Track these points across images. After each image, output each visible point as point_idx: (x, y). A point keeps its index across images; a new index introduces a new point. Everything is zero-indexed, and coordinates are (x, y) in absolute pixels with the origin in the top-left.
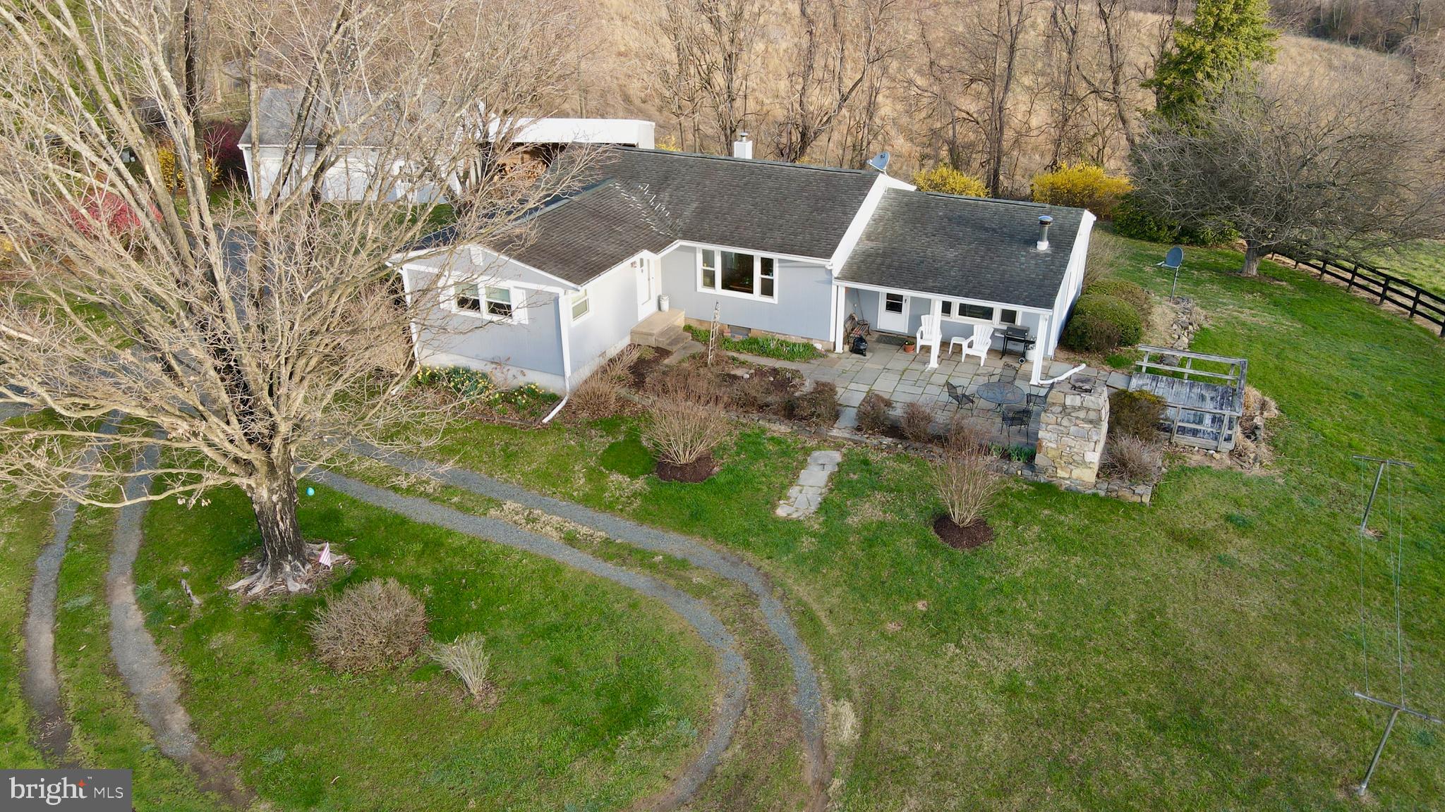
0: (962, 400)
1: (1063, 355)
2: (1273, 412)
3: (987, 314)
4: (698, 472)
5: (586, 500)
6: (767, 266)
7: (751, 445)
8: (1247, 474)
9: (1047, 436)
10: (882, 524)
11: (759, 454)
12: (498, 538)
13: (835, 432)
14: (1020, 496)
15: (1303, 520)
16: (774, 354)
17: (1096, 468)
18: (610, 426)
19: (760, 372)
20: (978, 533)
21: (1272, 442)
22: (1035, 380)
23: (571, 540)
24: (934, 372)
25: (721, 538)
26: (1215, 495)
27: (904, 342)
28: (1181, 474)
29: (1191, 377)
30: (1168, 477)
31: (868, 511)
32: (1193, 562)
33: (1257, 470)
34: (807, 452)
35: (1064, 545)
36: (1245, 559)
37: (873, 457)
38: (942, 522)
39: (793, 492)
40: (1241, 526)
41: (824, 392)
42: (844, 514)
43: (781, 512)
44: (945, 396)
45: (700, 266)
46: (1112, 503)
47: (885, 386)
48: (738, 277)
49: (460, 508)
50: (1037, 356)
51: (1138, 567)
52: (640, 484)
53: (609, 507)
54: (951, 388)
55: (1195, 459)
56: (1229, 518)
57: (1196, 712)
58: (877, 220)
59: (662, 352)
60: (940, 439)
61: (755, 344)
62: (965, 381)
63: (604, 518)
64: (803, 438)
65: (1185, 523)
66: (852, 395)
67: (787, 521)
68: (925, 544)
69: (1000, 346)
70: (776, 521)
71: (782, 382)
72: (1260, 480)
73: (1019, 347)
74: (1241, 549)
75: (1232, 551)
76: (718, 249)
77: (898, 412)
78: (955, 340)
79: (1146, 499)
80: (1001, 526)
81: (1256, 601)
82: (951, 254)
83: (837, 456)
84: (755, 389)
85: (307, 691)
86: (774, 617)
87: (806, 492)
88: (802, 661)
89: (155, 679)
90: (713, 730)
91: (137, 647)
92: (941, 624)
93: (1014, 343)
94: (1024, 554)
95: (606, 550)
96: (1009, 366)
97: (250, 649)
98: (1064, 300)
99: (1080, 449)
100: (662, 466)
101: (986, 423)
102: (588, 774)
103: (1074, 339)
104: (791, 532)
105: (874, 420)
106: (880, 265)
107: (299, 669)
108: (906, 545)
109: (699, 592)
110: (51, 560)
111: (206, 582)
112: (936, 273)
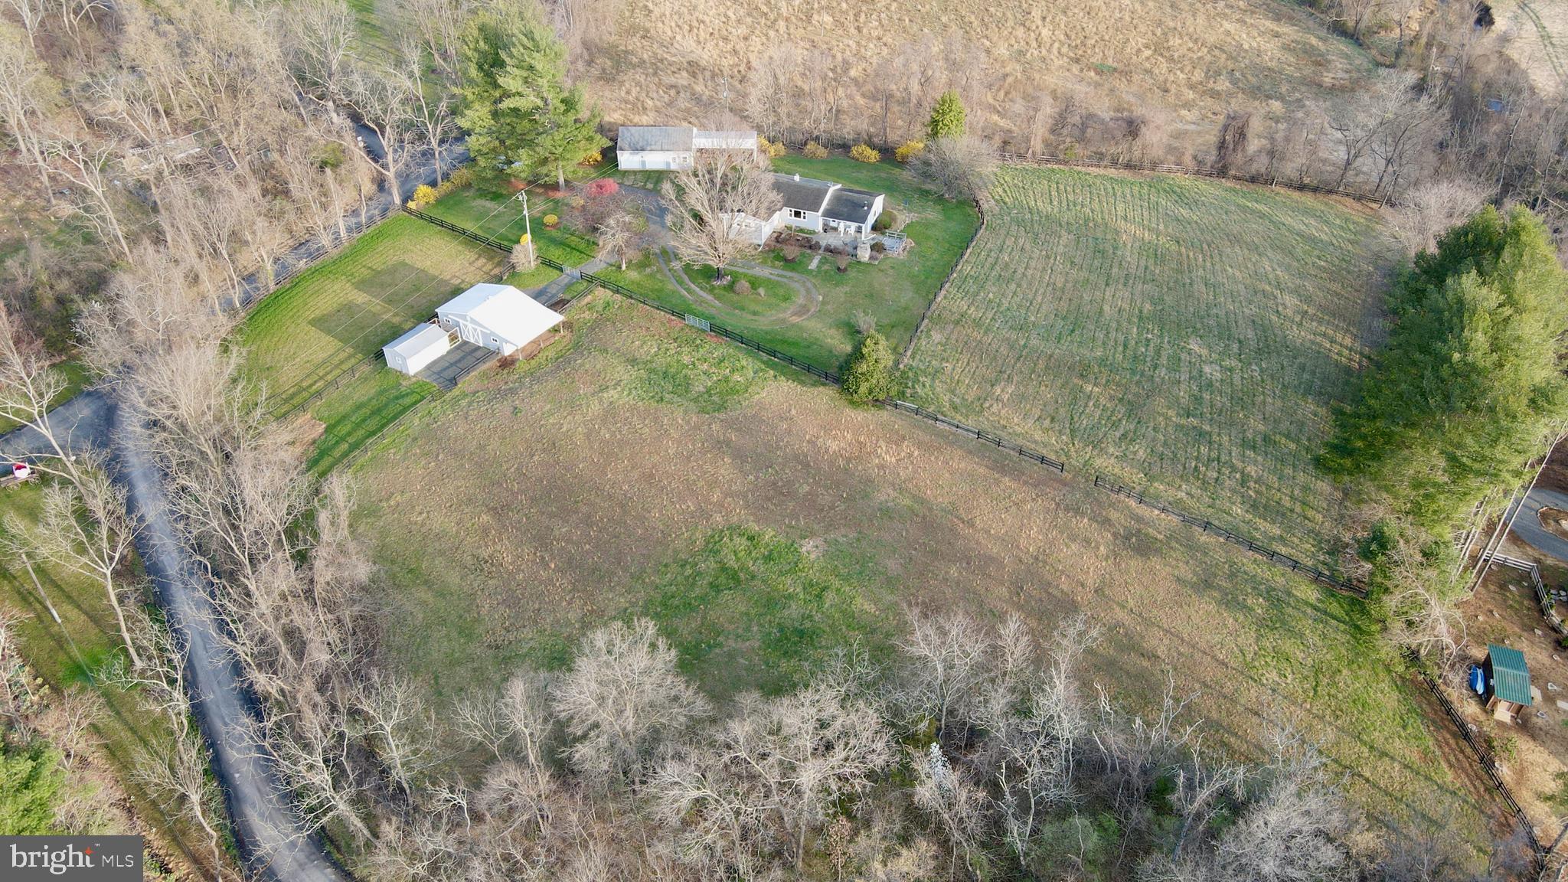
0: (846, 244)
1: (869, 233)
2: (913, 244)
4: (793, 261)
5: (772, 266)
6: (804, 214)
7: (802, 254)
8: (899, 258)
9: (861, 250)
10: (828, 269)
11: (804, 257)
12: (758, 274)
13: (820, 252)
14: (852, 263)
15: (906, 265)
16: (806, 233)
17: (867, 258)
18: (773, 251)
19: (804, 238)
20: (845, 270)
21: (908, 251)
22: (863, 239)
23: (771, 274)
24: (842, 237)
25: (798, 272)
26: (890, 264)
27: (835, 229)
28: (886, 258)
29: (896, 237)
30: (880, 261)
31: (826, 267)
32: (881, 274)
34: (814, 256)
35: (859, 272)
37: (827, 257)
38: (839, 269)
39: (811, 264)
40: (892, 268)
41: (817, 243)
42: (821, 267)
43: (809, 268)
44: (842, 243)
45: (789, 212)
46: (871, 264)
48: (797, 214)
49: (748, 269)
50: (864, 233)
51: (870, 275)
52: (781, 263)
53: (776, 268)
54: (845, 240)
55: (889, 256)
58: (830, 200)
59: (781, 234)
60: (839, 253)
61: (802, 230)
62: (848, 240)
63: (776, 270)
64: (813, 253)
65: (882, 268)
66: (823, 243)
68: (835, 272)
69: (857, 230)
71: (809, 241)
72: (901, 259)
74: (890, 272)
75: (888, 272)
76: (793, 210)
77: (832, 247)
78: (846, 229)
79: (876, 263)
80: (848, 269)
82: (846, 210)
83: (820, 257)
84: (803, 243)
85: (735, 298)
86: (809, 285)
87: (813, 265)
88: (814, 291)
89: (710, 297)
90: (801, 301)
91: (702, 293)
92: (837, 285)
93: (859, 230)
94: (852, 273)
95: (778, 275)
96: (858, 235)
97: (723, 292)
98: (871, 219)
99: (865, 254)
100: (786, 260)
101: (850, 249)
102: (783, 305)
103: (874, 228)
104: (812, 271)
105: (828, 249)
106: (830, 213)
107: (732, 294)
108: (832, 273)
109: (796, 281)
110: (673, 280)
111: (707, 283)
112: (842, 215)
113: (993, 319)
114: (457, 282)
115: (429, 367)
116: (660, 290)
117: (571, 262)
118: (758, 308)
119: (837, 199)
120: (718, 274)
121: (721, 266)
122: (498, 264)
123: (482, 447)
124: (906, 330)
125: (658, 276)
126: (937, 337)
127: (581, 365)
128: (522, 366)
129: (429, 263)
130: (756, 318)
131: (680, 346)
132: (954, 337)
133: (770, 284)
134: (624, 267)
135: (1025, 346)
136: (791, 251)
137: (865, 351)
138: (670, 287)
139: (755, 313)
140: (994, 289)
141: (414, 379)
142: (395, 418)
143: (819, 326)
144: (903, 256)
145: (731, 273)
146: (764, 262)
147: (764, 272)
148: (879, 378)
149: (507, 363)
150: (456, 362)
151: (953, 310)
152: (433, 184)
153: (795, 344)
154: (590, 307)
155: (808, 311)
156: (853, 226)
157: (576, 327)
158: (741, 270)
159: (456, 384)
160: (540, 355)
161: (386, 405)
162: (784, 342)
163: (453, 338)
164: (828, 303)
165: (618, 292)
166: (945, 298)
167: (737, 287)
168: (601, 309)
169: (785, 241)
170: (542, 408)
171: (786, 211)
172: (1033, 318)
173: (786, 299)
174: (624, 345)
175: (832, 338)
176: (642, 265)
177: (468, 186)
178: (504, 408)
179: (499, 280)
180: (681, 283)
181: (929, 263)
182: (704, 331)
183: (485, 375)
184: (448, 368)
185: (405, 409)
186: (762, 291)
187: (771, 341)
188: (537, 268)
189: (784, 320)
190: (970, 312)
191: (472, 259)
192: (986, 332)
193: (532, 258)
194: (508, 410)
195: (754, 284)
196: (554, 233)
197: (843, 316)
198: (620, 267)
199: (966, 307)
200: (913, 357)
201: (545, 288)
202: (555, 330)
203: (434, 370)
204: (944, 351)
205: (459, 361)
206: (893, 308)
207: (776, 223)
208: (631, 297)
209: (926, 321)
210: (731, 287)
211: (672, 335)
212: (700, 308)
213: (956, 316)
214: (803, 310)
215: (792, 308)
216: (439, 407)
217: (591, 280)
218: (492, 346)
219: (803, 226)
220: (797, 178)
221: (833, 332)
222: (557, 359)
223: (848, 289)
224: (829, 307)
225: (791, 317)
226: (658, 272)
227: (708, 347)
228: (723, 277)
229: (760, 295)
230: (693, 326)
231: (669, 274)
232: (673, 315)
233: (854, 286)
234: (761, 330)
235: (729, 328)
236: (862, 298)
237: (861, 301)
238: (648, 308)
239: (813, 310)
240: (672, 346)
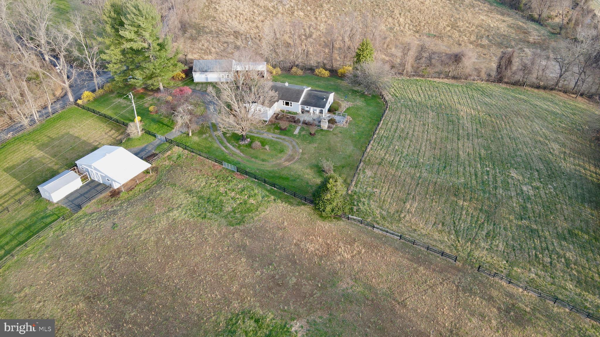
0: (314, 120)
1: (327, 113)
2: (351, 119)
4: (285, 129)
5: (273, 133)
6: (291, 103)
7: (291, 126)
9: (322, 124)
10: (305, 134)
11: (291, 127)
12: (265, 137)
13: (300, 124)
14: (319, 130)
15: (348, 131)
16: (292, 114)
17: (327, 127)
18: (274, 124)
19: (291, 117)
20: (315, 134)
21: (349, 123)
22: (324, 117)
23: (273, 137)
24: (312, 116)
25: (288, 136)
26: (340, 130)
27: (308, 112)
28: (337, 127)
29: (342, 116)
30: (335, 128)
31: (303, 133)
32: (334, 136)
33: (345, 127)
34: (297, 127)
35: (322, 135)
37: (304, 127)
38: (311, 134)
39: (295, 131)
40: (341, 132)
41: (298, 120)
42: (301, 133)
43: (294, 133)
44: (312, 119)
45: (282, 103)
46: (328, 131)
47: (306, 118)
48: (287, 104)
49: (260, 134)
50: (324, 113)
51: (329, 137)
52: (279, 131)
53: (276, 134)
55: (339, 126)
58: (305, 96)
59: (278, 114)
60: (311, 125)
61: (290, 113)
62: (315, 117)
64: (296, 125)
65: (335, 133)
66: (302, 120)
68: (309, 136)
71: (294, 118)
74: (340, 135)
75: (338, 135)
76: (285, 101)
77: (307, 121)
78: (315, 111)
79: (332, 130)
80: (317, 134)
81: (339, 140)
82: (314, 101)
83: (300, 127)
84: (290, 119)
85: (253, 151)
86: (294, 143)
87: (297, 132)
88: (297, 146)
89: (238, 151)
90: (290, 152)
91: (233, 149)
92: (310, 143)
93: (321, 112)
94: (318, 136)
95: (277, 138)
96: (321, 115)
97: (245, 148)
98: (328, 106)
99: (325, 125)
100: (281, 129)
101: (317, 123)
102: (280, 155)
103: (329, 111)
104: (296, 135)
105: (305, 123)
106: (305, 103)
107: (251, 149)
108: (307, 136)
109: (287, 141)
110: (218, 142)
111: (237, 143)
112: (311, 104)
113: (399, 161)
114: (96, 144)
115: (67, 197)
116: (210, 148)
117: (162, 131)
118: (265, 157)
119: (309, 95)
120: (242, 138)
121: (244, 133)
122: (122, 134)
123: (88, 252)
124: (351, 169)
125: (210, 139)
126: (369, 173)
127: (159, 194)
128: (124, 195)
129: (82, 133)
130: (264, 163)
131: (219, 181)
132: (379, 173)
133: (272, 144)
134: (190, 135)
135: (420, 177)
136: (284, 124)
137: (329, 186)
138: (216, 145)
139: (263, 160)
140: (398, 144)
141: (56, 206)
142: (38, 232)
143: (301, 167)
144: (346, 126)
145: (250, 137)
146: (269, 130)
147: (269, 136)
148: (337, 202)
149: (115, 194)
150: (84, 194)
151: (377, 156)
152: (94, 91)
153: (286, 179)
154: (169, 158)
155: (294, 158)
156: (318, 110)
157: (160, 170)
158: (256, 135)
159: (81, 208)
160: (136, 188)
161: (35, 223)
162: (280, 177)
163: (84, 178)
164: (305, 154)
165: (186, 149)
166: (371, 149)
167: (254, 145)
168: (175, 159)
169: (281, 119)
170: (131, 223)
171: (281, 102)
172: (422, 160)
173: (282, 151)
174: (186, 181)
175: (308, 174)
176: (201, 133)
177: (112, 92)
178: (107, 224)
179: (119, 143)
180: (222, 143)
181: (361, 130)
182: (233, 172)
183: (100, 202)
184: (79, 197)
185: (47, 225)
186: (267, 147)
187: (273, 177)
188: (142, 135)
189: (280, 164)
190: (386, 157)
191: (108, 131)
192: (396, 169)
193: (139, 130)
194: (109, 225)
195: (263, 143)
196: (155, 116)
197: (314, 161)
198: (188, 135)
199: (383, 155)
200: (356, 186)
201: (146, 147)
202: (147, 172)
203: (70, 199)
204: (374, 181)
205: (87, 192)
206: (343, 156)
207: (275, 108)
208: (193, 152)
209: (362, 163)
210: (250, 145)
211: (214, 175)
212: (232, 158)
213: (379, 160)
214: (291, 158)
215: (285, 157)
216: (67, 224)
217: (171, 142)
218: (108, 183)
219: (290, 110)
220: (287, 84)
221: (308, 171)
222: (145, 190)
223: (316, 145)
224: (306, 156)
225: (284, 162)
226: (209, 137)
227: (235, 182)
228: (245, 139)
229: (266, 149)
230: (227, 169)
231: (216, 138)
232: (216, 162)
233: (319, 144)
234: (267, 170)
235: (248, 170)
236: (325, 151)
237: (324, 152)
238: (202, 158)
239: (297, 158)
240: (214, 182)
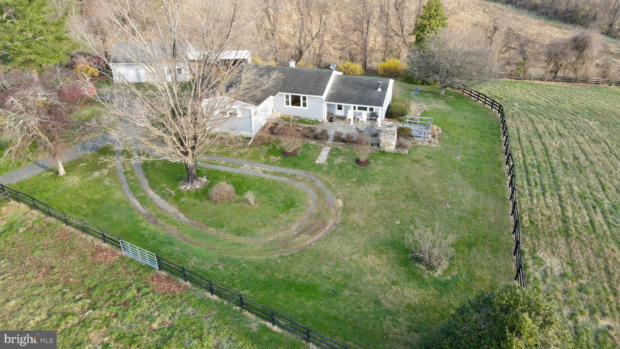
0: (361, 132)
1: (387, 119)
2: (440, 131)
3: (365, 109)
4: (294, 154)
5: (265, 163)
6: (304, 98)
8: (432, 146)
9: (382, 139)
10: (343, 163)
11: (309, 149)
12: (245, 173)
13: (328, 142)
14: (376, 154)
15: (444, 156)
16: (309, 123)
17: (395, 146)
18: (266, 145)
19: (305, 129)
20: (367, 163)
21: (439, 139)
22: (379, 126)
23: (265, 172)
24: (352, 126)
25: (302, 169)
26: (424, 151)
27: (343, 118)
28: (416, 147)
29: (419, 123)
30: (412, 148)
31: (339, 160)
32: (417, 166)
33: (434, 145)
34: (322, 148)
35: (387, 164)
36: (429, 165)
37: (339, 148)
38: (358, 161)
39: (319, 157)
41: (324, 132)
42: (333, 161)
43: (317, 162)
44: (356, 132)
45: (285, 99)
46: (399, 154)
47: (340, 130)
48: (296, 102)
49: (232, 167)
50: (379, 120)
51: (404, 168)
52: (279, 158)
53: (272, 164)
54: (357, 129)
55: (420, 143)
56: (426, 156)
57: (416, 194)
58: (334, 84)
59: (276, 124)
60: (355, 142)
62: (361, 128)
63: (272, 166)
64: (320, 144)
65: (416, 158)
66: (331, 133)
67: (319, 164)
68: (354, 166)
69: (369, 118)
70: (316, 164)
72: (435, 148)
73: (375, 118)
74: (429, 163)
75: (426, 163)
76: (290, 94)
77: (344, 136)
78: (357, 117)
79: (407, 153)
80: (372, 161)
81: (430, 173)
82: (355, 93)
83: (329, 148)
84: (305, 133)
85: (211, 207)
86: (320, 184)
87: (323, 157)
88: (328, 192)
89: (171, 208)
90: (310, 207)
91: (162, 203)
92: (359, 183)
93: (373, 117)
94: (377, 167)
95: (275, 174)
96: (372, 122)
97: (192, 200)
98: (386, 104)
99: (390, 143)
100: (284, 153)
101: (367, 139)
102: (284, 217)
103: (389, 115)
104: (320, 166)
105: (338, 138)
106: (336, 97)
107: (207, 203)
108: (349, 167)
109: (300, 181)
110: (126, 187)
111: (173, 188)
112: (351, 98)
116: (98, 203)
118: (245, 224)
120: (189, 175)
121: (196, 164)
125: (107, 182)
130: (241, 239)
131: (93, 307)
133: (264, 187)
134: (62, 172)
136: (290, 143)
138: (118, 195)
143: (347, 249)
144: (437, 144)
145: (209, 173)
146: (255, 158)
147: (255, 169)
155: (324, 224)
158: (222, 169)
164: (353, 210)
167: (214, 191)
171: (281, 96)
176: (91, 168)
180: (135, 189)
182: (149, 269)
186: (250, 196)
189: (285, 243)
195: (241, 186)
197: (381, 230)
207: (269, 113)
208: (49, 214)
210: (204, 193)
212: (152, 227)
214: (315, 224)
215: (300, 221)
219: (303, 115)
220: (293, 66)
221: (372, 260)
223: (377, 188)
224: (355, 217)
225: (298, 235)
226: (108, 175)
227: (146, 305)
228: (195, 178)
229: (247, 201)
230: (132, 260)
231: (123, 178)
232: (105, 242)
233: (385, 184)
234: (248, 262)
235: (192, 263)
236: (404, 201)
237: (402, 206)
238: (71, 229)
239: (331, 222)
240: (76, 308)
